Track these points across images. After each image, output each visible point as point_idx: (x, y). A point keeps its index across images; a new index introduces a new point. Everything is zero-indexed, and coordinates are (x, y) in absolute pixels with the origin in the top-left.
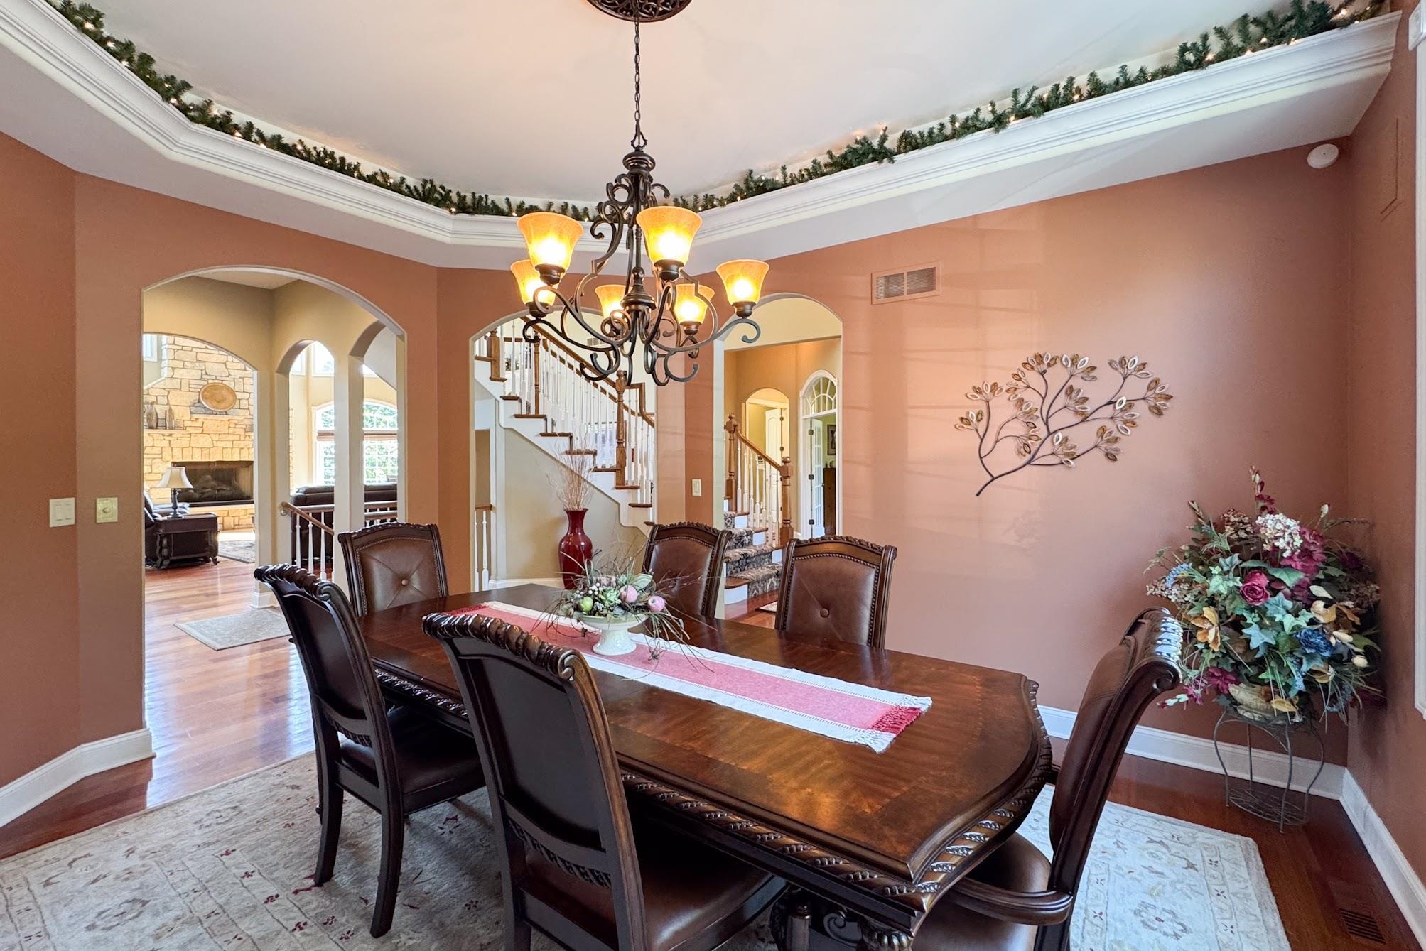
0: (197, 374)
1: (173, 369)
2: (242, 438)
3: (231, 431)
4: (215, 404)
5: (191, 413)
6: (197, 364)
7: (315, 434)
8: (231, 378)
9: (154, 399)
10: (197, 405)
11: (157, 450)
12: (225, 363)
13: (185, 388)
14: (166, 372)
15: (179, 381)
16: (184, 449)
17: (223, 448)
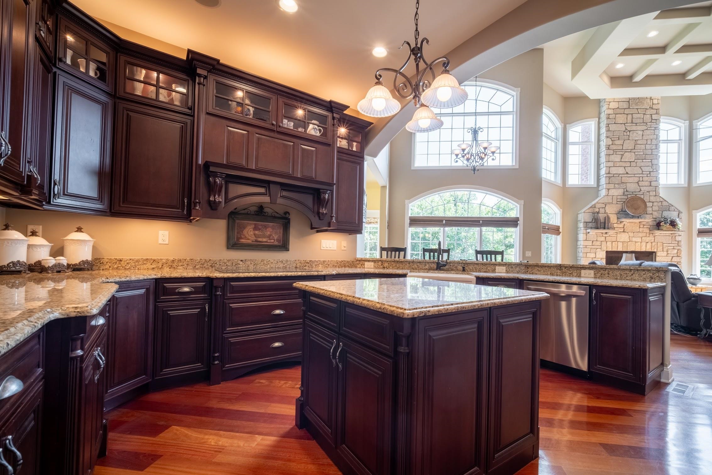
0: (620, 192)
1: (608, 189)
2: (648, 235)
3: (641, 230)
4: (634, 211)
5: (618, 218)
6: (622, 185)
7: (695, 232)
8: (641, 193)
9: (597, 210)
10: (621, 213)
11: (598, 243)
12: (638, 183)
13: (615, 202)
14: (603, 193)
15: (611, 197)
16: (613, 243)
17: (636, 242)
